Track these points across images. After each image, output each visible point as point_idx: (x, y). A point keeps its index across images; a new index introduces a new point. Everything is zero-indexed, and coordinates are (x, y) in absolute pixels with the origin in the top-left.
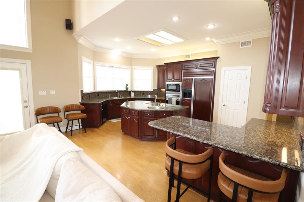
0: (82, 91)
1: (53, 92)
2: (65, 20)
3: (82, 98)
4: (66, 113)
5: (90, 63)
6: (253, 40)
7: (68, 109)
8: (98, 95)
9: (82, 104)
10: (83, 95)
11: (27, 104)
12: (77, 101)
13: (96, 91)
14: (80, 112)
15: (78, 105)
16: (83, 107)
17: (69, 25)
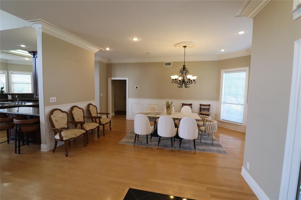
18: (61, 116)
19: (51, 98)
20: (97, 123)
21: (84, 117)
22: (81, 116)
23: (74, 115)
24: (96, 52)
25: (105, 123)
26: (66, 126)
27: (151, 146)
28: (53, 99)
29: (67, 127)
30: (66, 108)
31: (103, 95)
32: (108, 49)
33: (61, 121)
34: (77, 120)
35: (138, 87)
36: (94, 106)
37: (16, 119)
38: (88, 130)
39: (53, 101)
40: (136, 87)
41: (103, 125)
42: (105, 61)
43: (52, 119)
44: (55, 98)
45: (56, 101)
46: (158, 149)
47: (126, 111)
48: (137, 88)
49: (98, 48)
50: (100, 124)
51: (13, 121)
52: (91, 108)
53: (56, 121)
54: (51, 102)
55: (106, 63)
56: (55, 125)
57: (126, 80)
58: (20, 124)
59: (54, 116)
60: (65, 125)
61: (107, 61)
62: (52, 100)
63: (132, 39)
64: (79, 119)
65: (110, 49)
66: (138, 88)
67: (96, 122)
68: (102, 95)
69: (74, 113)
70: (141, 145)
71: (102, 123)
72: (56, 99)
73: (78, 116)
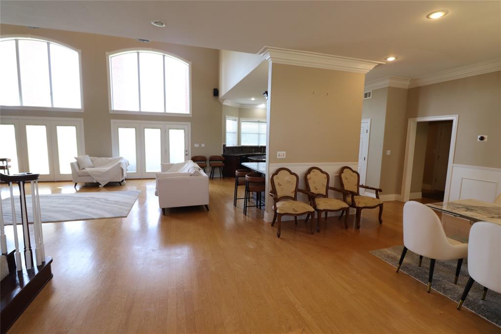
0: (224, 146)
1: (203, 145)
2: (213, 90)
3: (224, 151)
4: (211, 162)
5: (235, 120)
6: (373, 91)
7: (213, 159)
8: (242, 150)
9: (223, 156)
10: (226, 149)
11: (187, 153)
12: (220, 153)
13: (240, 146)
14: (221, 162)
15: (220, 156)
16: (223, 158)
17: (216, 93)
18: (288, 180)
19: (278, 153)
20: (346, 203)
21: (328, 188)
22: (323, 185)
23: (309, 181)
24: (368, 71)
25: (364, 206)
26: (293, 195)
27: (444, 292)
28: (281, 154)
29: (293, 197)
30: (300, 169)
31: (391, 153)
32: (391, 59)
33: (286, 185)
34: (313, 190)
35: (486, 137)
36: (354, 172)
37: (248, 175)
38: (322, 209)
39: (280, 157)
40: (479, 137)
41: (359, 210)
42: (405, 84)
43: (275, 181)
44: (285, 152)
45: (285, 157)
46: (459, 309)
47: (443, 192)
48: (482, 138)
49: (368, 62)
50: (353, 205)
51: (245, 177)
52: (346, 174)
53: (279, 185)
54: (278, 157)
55: (407, 87)
56: (277, 190)
57: (452, 120)
58: (249, 182)
59: (277, 178)
60: (292, 193)
61: (408, 83)
62: (279, 155)
63: (428, 17)
64: (317, 189)
65: (396, 58)
66: (486, 140)
67: (345, 200)
68: (388, 152)
69: (310, 178)
70: (419, 277)
71: (357, 205)
72: (285, 155)
73: (317, 184)
